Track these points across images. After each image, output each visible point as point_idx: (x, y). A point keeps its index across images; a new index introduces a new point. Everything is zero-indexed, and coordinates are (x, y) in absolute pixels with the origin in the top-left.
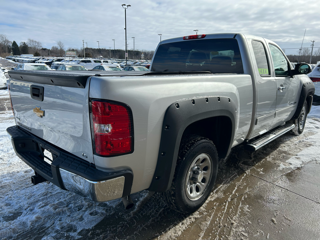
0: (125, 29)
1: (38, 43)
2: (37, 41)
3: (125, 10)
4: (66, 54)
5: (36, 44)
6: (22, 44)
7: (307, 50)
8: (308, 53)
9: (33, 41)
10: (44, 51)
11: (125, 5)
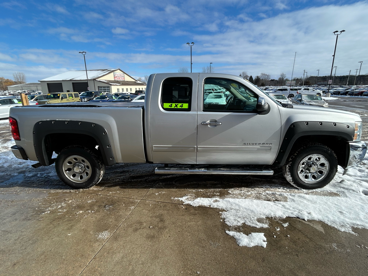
0: (333, 56)
1: (268, 76)
2: (267, 74)
3: (337, 36)
4: (286, 83)
5: (266, 77)
6: (256, 77)
9: (264, 74)
10: (272, 81)
11: (337, 31)
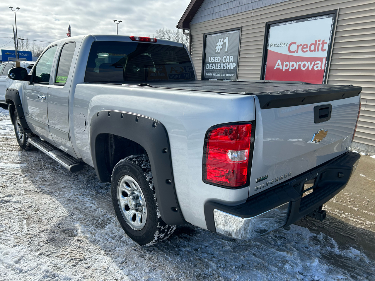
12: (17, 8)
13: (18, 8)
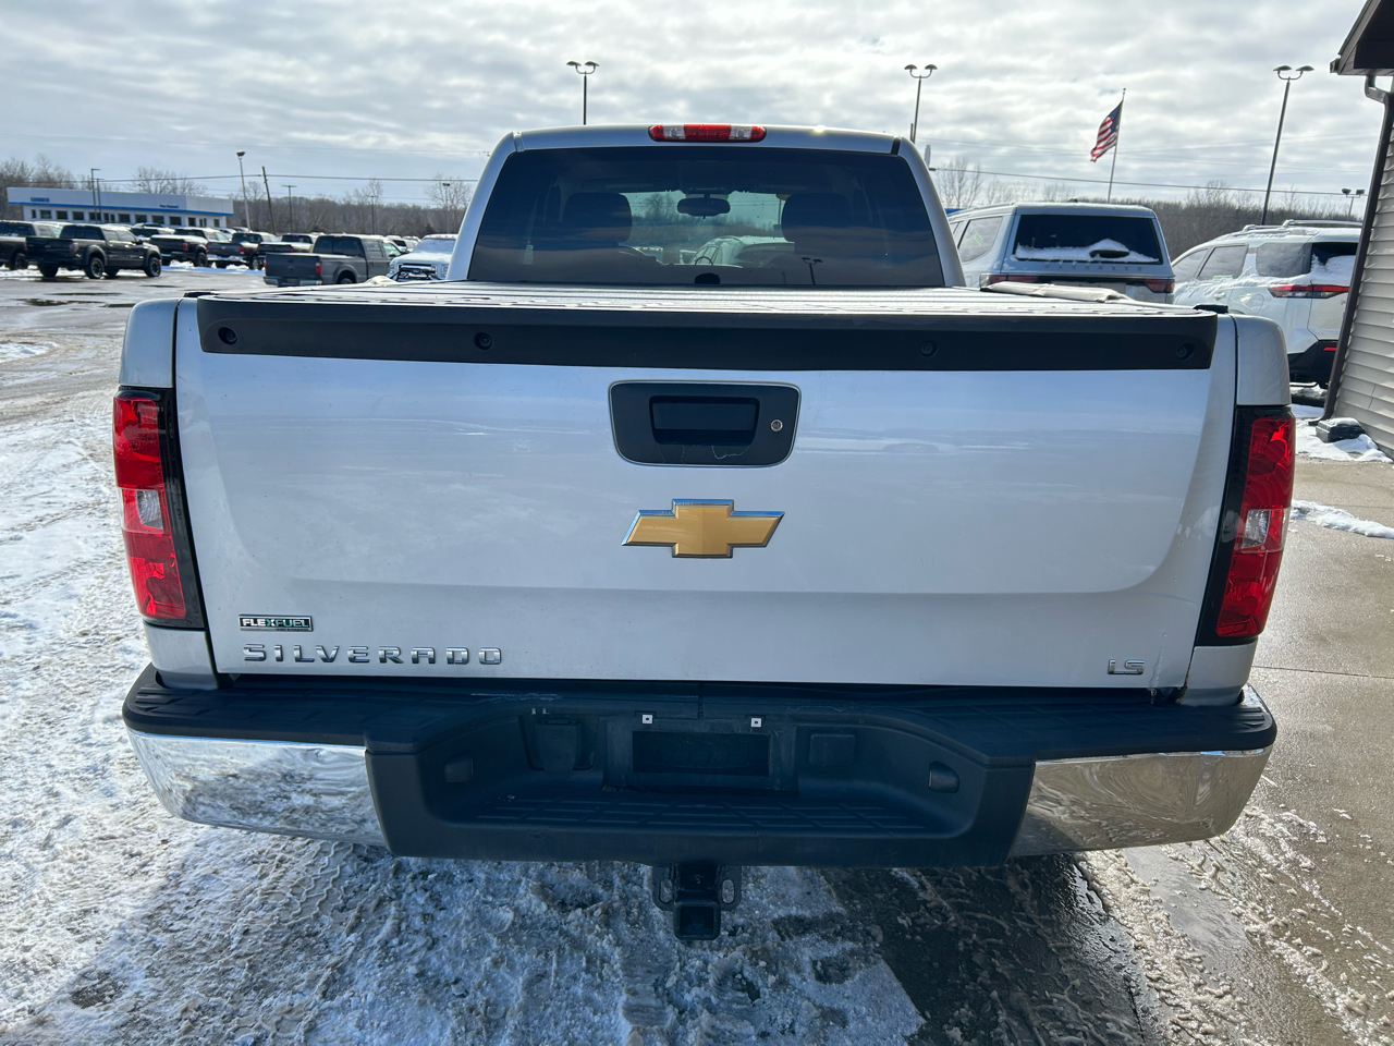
7: (461, 186)
8: (464, 200)
12: (927, 67)
13: (931, 67)
